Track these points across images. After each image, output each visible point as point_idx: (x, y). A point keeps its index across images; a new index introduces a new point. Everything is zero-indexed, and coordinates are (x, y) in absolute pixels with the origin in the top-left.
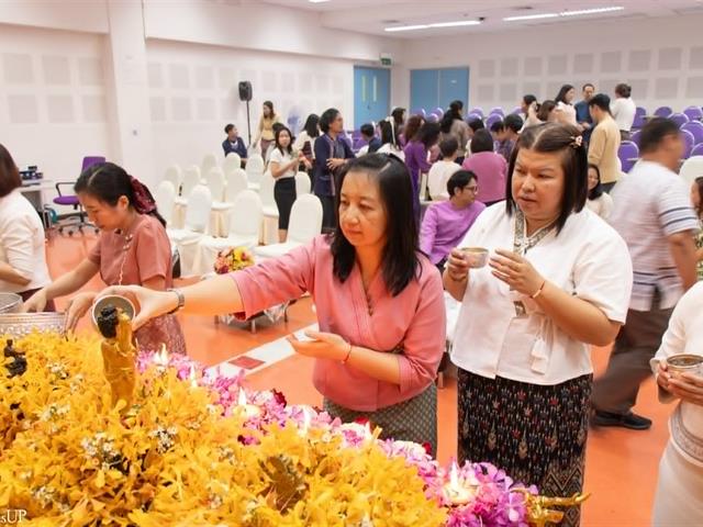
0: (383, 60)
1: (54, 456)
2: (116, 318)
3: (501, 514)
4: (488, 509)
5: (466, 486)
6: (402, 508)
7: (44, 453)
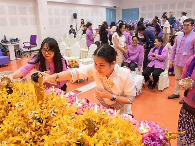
0: (114, 6)
1: (20, 118)
2: (38, 76)
3: (157, 137)
4: (153, 135)
5: (146, 128)
6: (128, 136)
7: (17, 117)
